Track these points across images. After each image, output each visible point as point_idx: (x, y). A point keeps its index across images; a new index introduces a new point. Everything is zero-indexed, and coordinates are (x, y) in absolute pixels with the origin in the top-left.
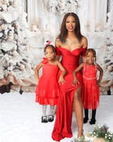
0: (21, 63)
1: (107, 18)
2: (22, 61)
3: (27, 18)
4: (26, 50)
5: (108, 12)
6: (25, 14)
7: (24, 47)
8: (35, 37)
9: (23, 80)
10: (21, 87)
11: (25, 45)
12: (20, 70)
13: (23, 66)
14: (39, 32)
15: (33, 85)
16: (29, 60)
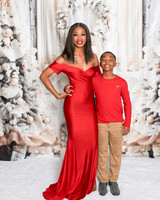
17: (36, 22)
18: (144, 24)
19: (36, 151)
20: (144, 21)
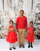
0: (1, 27)
1: (32, 11)
2: (2, 26)
3: (4, 11)
4: (3, 22)
5: (32, 9)
6: (3, 10)
7: (2, 21)
8: (7, 18)
9: (2, 34)
10: (1, 36)
11: (3, 21)
12: (1, 30)
13: (2, 28)
14: (8, 16)
15: (6, 35)
16: (4, 26)
17: (3, 2)
18: (32, 3)
19: (4, 37)
20: (32, 2)
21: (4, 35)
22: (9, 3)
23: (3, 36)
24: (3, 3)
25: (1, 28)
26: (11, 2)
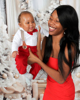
21: (12, 92)
22: (19, 6)
23: (9, 94)
24: (5, 8)
25: (2, 73)
26: (27, 3)
